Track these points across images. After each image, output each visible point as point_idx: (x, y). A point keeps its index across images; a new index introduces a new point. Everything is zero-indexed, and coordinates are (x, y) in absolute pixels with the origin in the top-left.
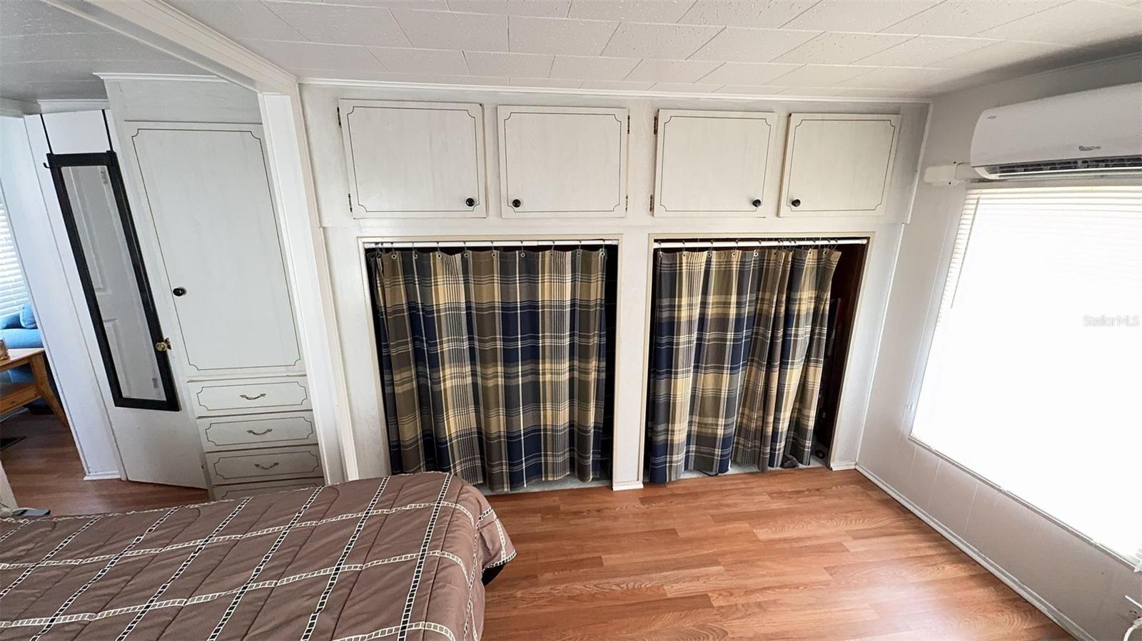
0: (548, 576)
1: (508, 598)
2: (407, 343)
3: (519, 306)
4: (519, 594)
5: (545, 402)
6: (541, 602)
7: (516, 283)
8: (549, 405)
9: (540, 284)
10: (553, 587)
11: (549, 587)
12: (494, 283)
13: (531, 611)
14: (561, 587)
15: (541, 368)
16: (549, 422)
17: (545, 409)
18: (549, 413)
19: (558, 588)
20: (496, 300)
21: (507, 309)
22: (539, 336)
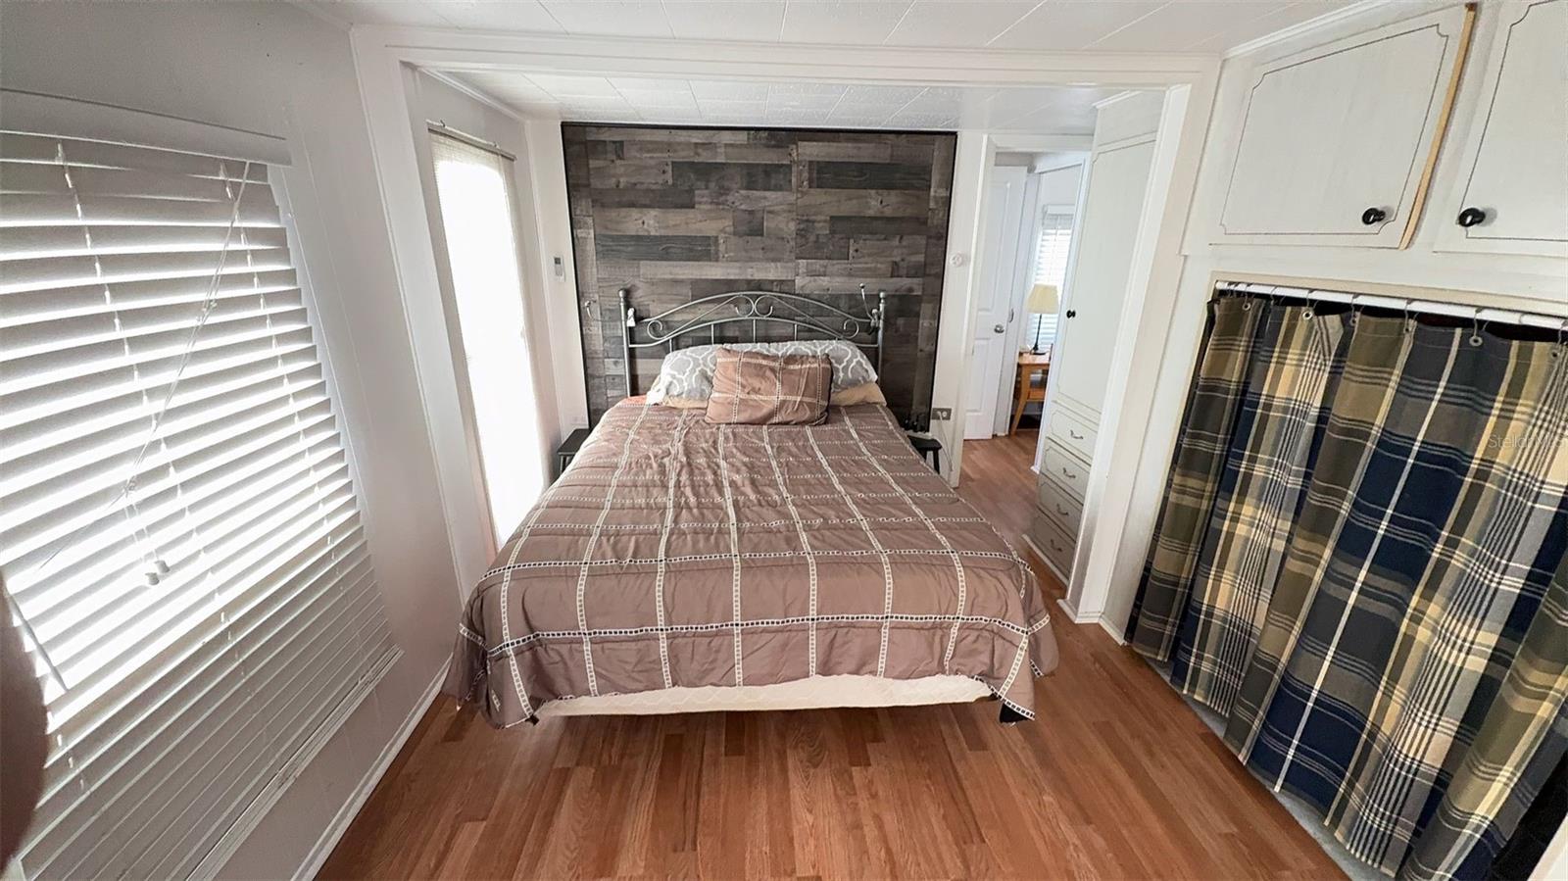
0: (1099, 842)
1: (1036, 785)
2: (1215, 440)
3: (1416, 448)
4: (1046, 798)
5: (1394, 679)
6: (1046, 830)
7: (1432, 400)
8: (1399, 693)
9: (1492, 420)
10: (1080, 846)
11: (1077, 842)
12: (1387, 386)
13: (1026, 816)
14: (1084, 859)
15: (1413, 604)
16: (1386, 728)
17: (1388, 694)
18: (1394, 708)
19: (1081, 855)
20: (1377, 422)
21: (1391, 448)
22: (1439, 535)
